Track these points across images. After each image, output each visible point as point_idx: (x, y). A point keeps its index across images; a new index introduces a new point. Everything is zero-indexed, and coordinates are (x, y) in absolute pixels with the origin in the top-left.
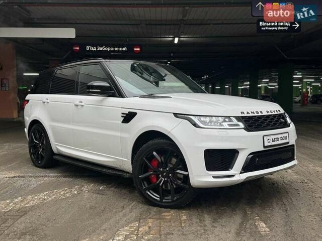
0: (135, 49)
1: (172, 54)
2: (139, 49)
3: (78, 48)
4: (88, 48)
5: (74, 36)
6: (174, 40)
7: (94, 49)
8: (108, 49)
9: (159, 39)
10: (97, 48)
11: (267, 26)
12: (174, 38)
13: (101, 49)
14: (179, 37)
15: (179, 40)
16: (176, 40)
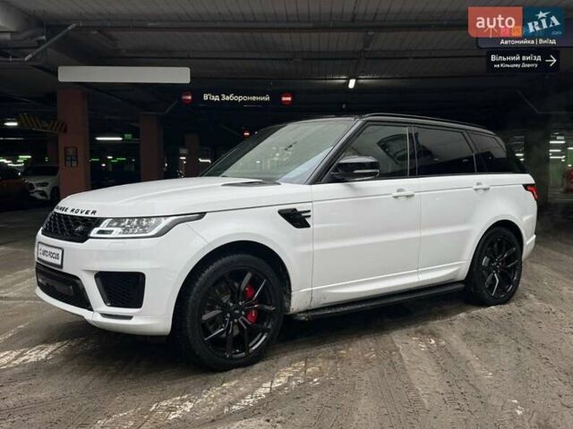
0: (284, 99)
1: (344, 106)
2: (289, 99)
3: (190, 98)
4: (206, 97)
5: (187, 80)
6: (348, 83)
7: (216, 98)
8: (240, 99)
9: (324, 81)
10: (221, 97)
11: (502, 62)
12: (348, 80)
13: (228, 98)
14: (357, 79)
15: (356, 83)
16: (352, 84)
